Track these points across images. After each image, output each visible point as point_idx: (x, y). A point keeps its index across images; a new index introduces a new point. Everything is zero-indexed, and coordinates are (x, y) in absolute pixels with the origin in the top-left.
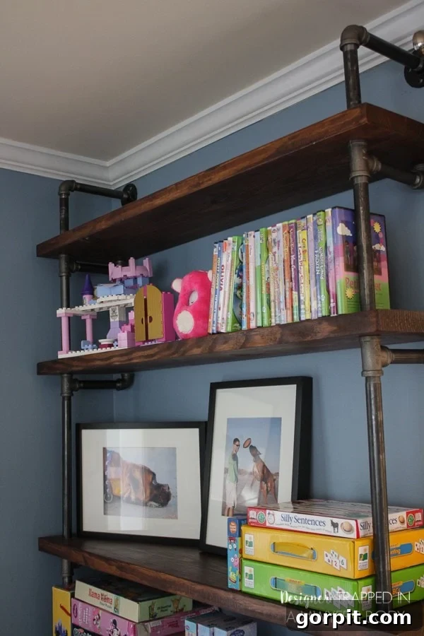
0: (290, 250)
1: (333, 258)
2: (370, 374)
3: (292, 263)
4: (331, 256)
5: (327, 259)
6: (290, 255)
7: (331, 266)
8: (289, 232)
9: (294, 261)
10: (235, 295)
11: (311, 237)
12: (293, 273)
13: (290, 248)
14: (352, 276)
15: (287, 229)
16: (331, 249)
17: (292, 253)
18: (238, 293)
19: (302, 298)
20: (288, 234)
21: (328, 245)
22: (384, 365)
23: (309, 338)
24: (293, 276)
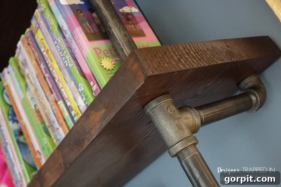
0: (37, 62)
1: (71, 37)
2: (179, 147)
3: (44, 72)
4: (68, 35)
5: (66, 42)
6: (39, 65)
7: (74, 45)
8: (29, 44)
9: (45, 69)
10: (19, 142)
11: (46, 31)
12: (49, 83)
13: (36, 60)
14: (102, 45)
15: (26, 41)
16: (65, 27)
17: (39, 63)
18: (21, 139)
19: (68, 104)
20: (28, 46)
21: (61, 26)
22: (194, 130)
23: (87, 143)
24: (51, 87)
